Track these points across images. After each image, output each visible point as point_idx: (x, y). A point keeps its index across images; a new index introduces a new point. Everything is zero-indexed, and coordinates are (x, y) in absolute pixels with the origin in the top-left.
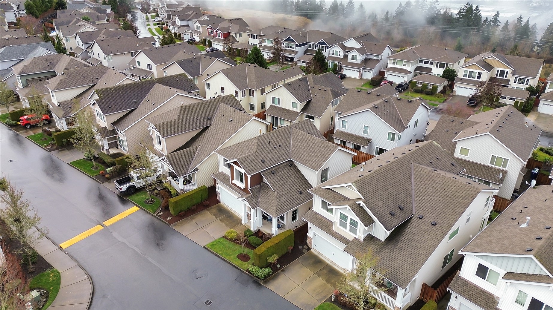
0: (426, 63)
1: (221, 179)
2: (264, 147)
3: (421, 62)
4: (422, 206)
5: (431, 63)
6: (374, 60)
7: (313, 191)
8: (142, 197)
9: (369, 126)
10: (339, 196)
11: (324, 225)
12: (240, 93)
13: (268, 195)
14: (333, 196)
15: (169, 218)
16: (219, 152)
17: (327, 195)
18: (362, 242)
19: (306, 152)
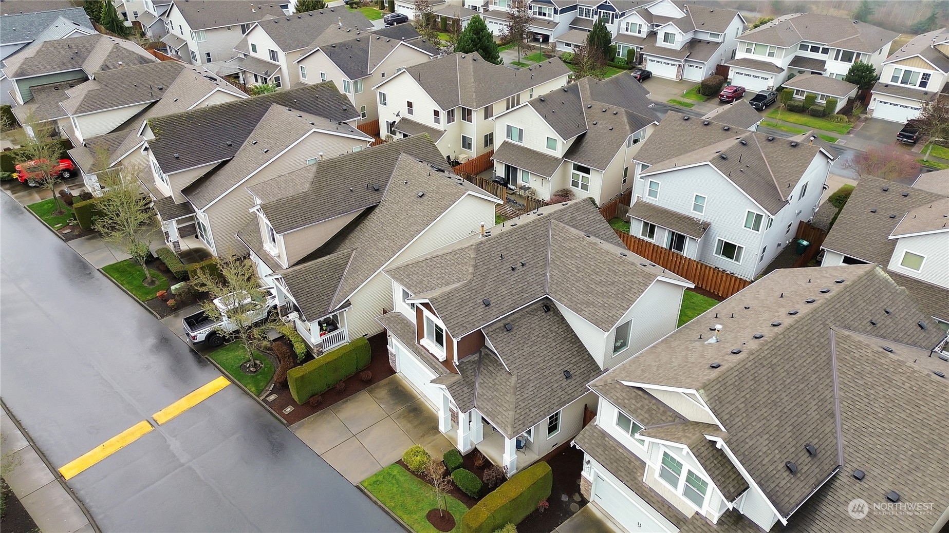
0: (815, 49)
1: (396, 329)
2: (489, 269)
3: (804, 47)
4: (861, 444)
5: (825, 51)
6: (708, 43)
7: (601, 387)
8: (237, 356)
9: (706, 197)
10: (662, 409)
11: (622, 465)
12: (443, 115)
13: (496, 381)
14: (647, 407)
15: (289, 410)
16: (393, 273)
17: (633, 401)
18: (716, 527)
19: (581, 283)
